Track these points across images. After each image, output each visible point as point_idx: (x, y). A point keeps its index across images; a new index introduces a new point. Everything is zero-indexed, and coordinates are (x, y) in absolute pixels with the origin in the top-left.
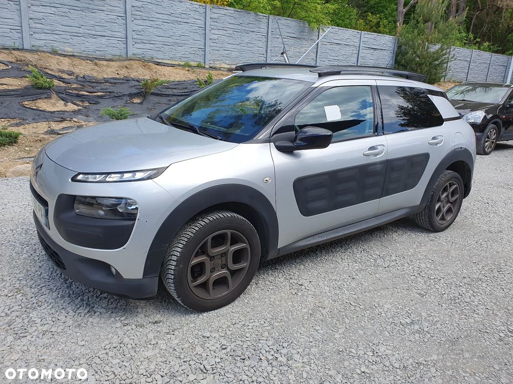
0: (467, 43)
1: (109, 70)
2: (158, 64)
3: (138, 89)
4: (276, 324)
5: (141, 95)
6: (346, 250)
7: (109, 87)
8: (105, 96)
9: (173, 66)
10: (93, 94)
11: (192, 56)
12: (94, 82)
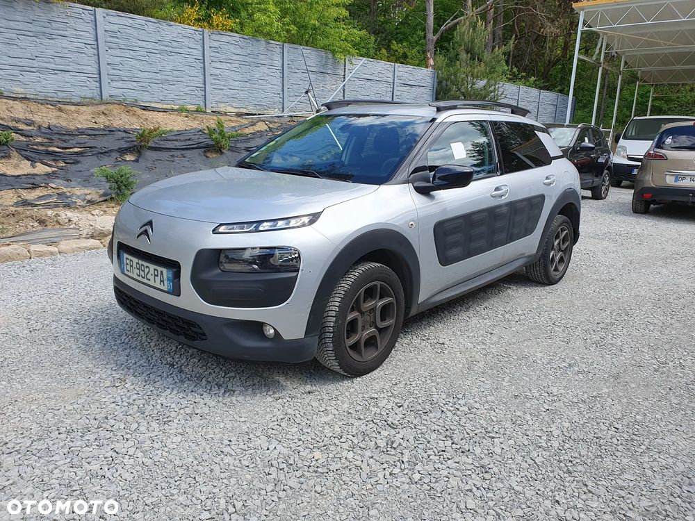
0: (514, 79)
1: (81, 118)
2: (145, 108)
3: (128, 142)
4: (440, 380)
5: (134, 150)
6: (468, 309)
7: (87, 141)
8: (85, 153)
9: (165, 111)
10: (67, 150)
11: (188, 98)
12: (64, 134)
